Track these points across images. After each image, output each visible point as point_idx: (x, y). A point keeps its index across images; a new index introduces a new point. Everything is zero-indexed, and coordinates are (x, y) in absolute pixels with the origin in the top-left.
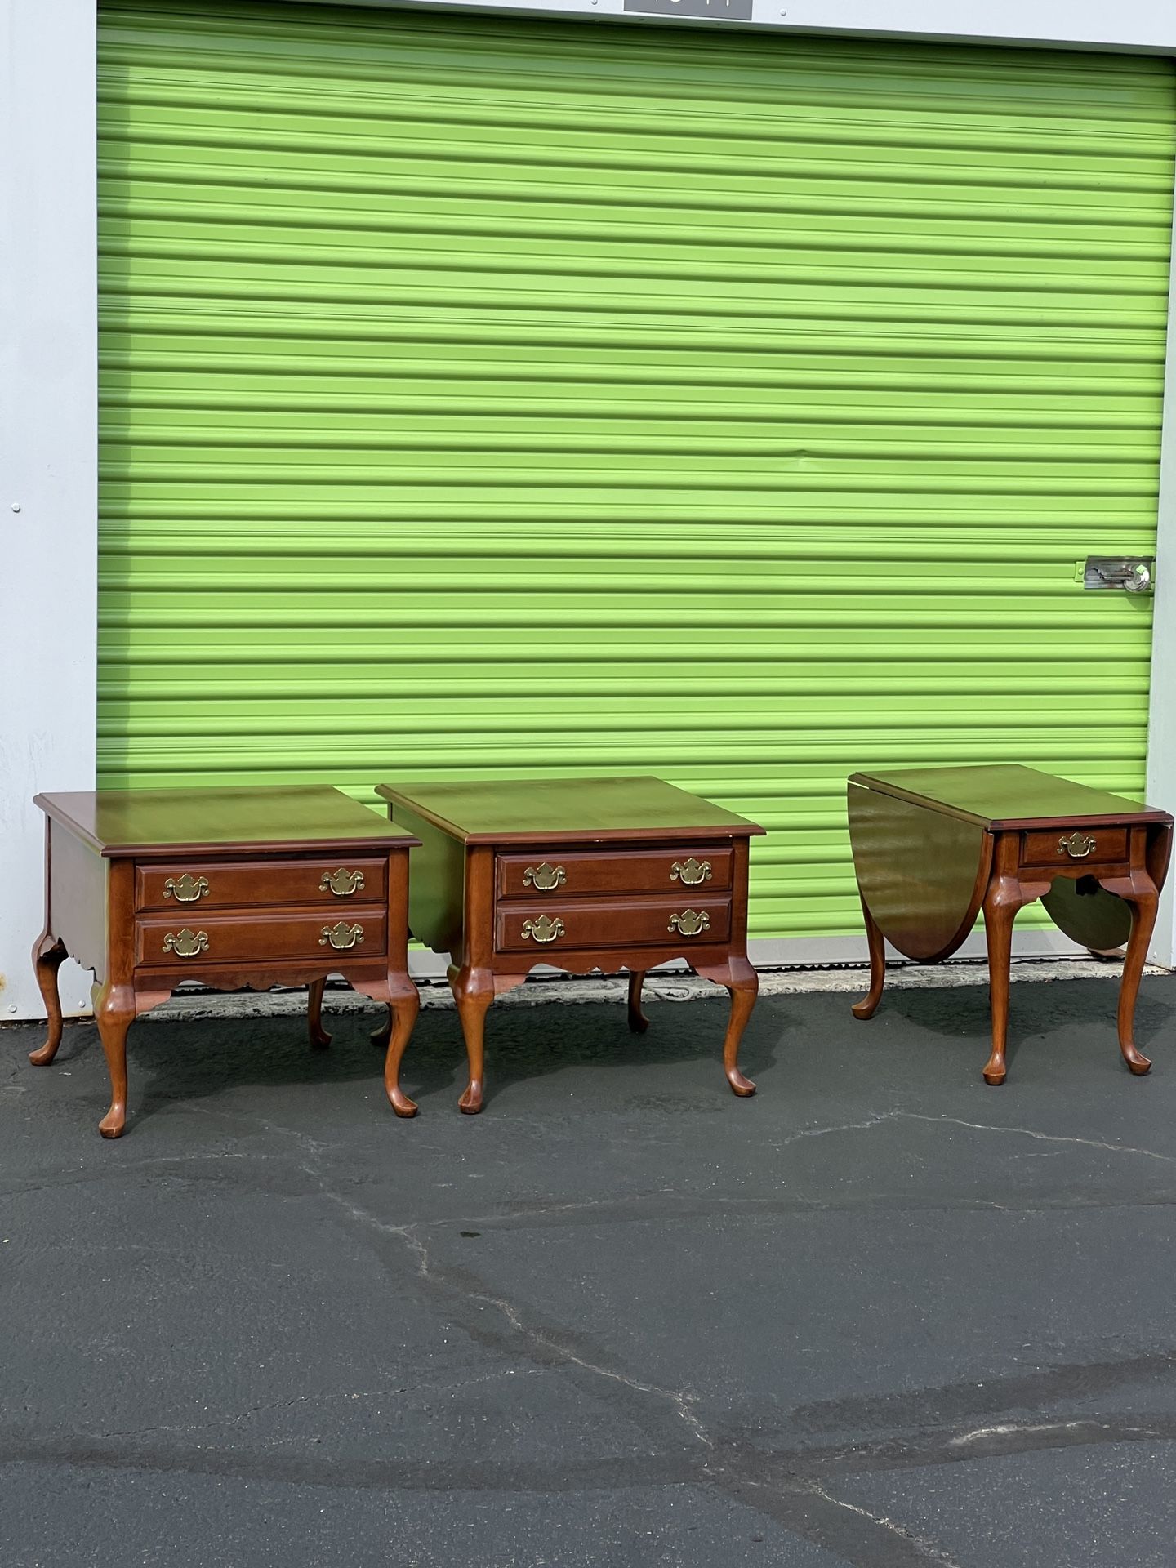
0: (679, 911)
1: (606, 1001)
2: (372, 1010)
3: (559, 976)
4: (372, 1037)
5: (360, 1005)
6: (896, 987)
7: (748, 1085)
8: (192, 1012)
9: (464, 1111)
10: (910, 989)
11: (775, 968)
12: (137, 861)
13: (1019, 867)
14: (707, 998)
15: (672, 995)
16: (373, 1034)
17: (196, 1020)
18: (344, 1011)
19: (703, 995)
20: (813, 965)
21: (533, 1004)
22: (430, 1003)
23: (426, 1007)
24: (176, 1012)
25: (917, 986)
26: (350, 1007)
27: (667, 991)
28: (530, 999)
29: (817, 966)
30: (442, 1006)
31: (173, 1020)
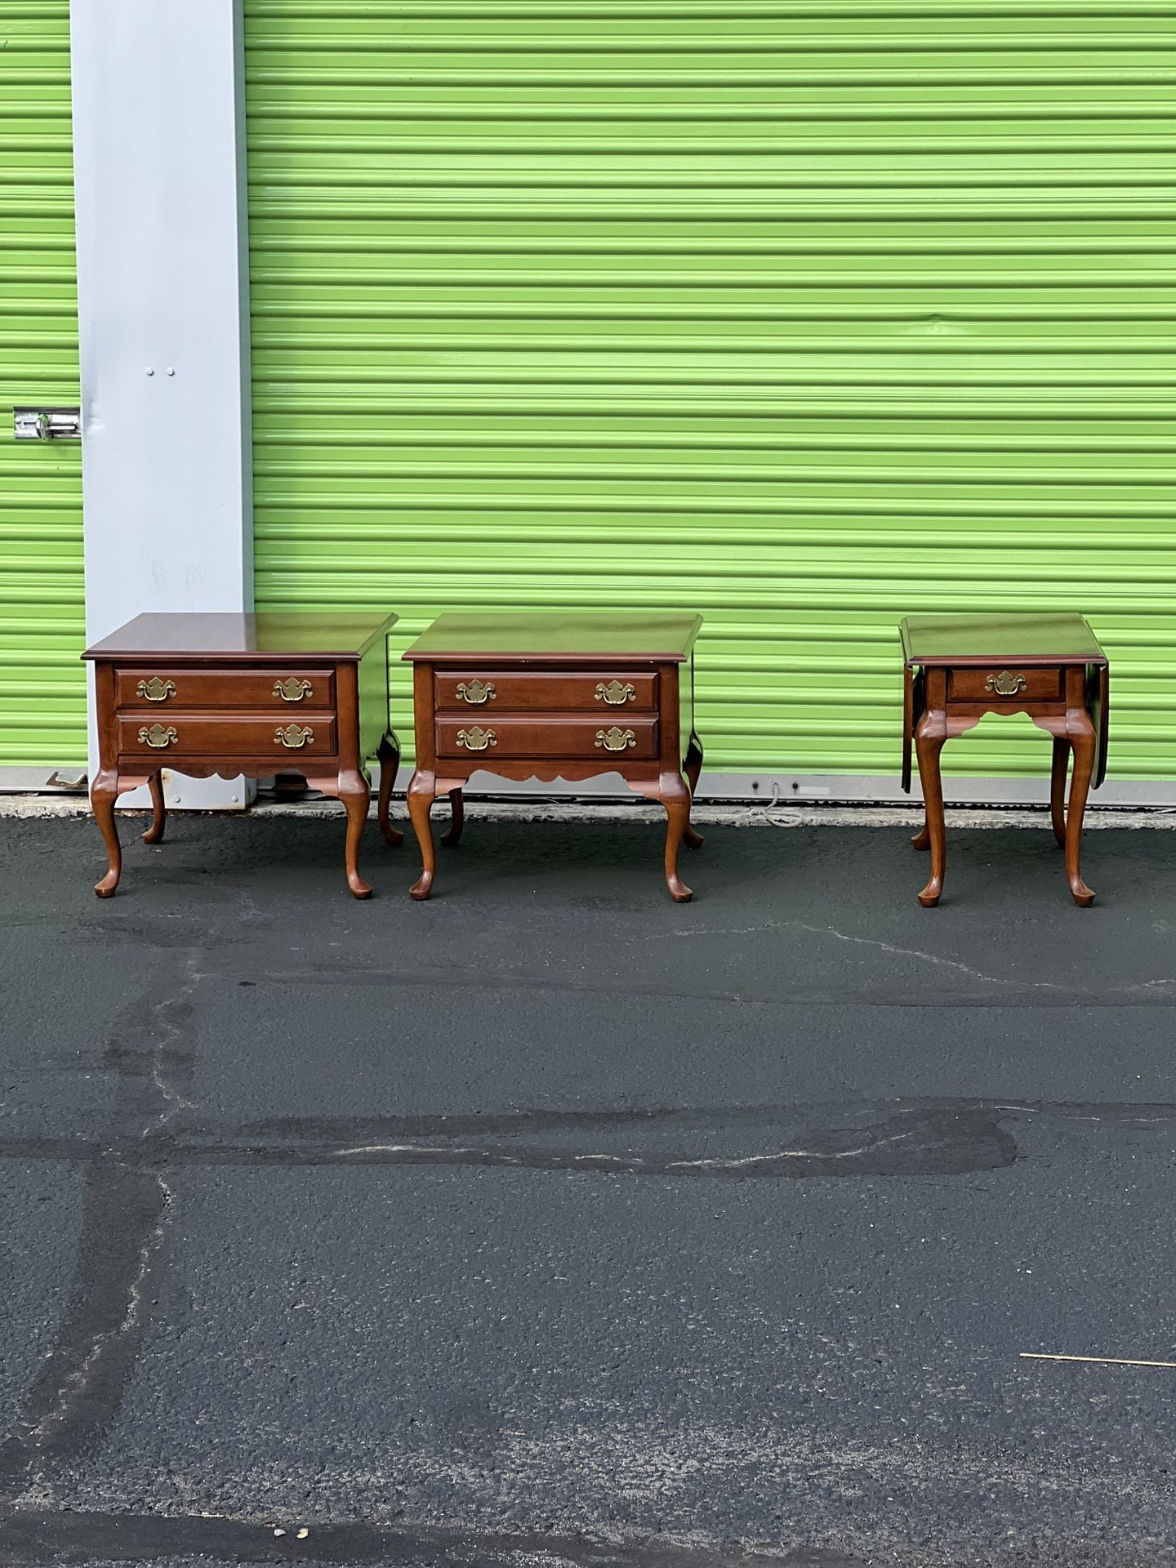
0: (606, 729)
1: (718, 823)
2: (495, 819)
5: (484, 814)
6: (1012, 826)
7: (682, 891)
8: (333, 812)
10: (1027, 829)
11: (916, 804)
12: (116, 665)
13: (947, 702)
14: (818, 826)
15: (784, 822)
17: (336, 819)
18: (469, 819)
19: (814, 823)
20: (955, 803)
21: (647, 822)
22: (549, 816)
23: (545, 819)
24: (319, 811)
25: (1034, 826)
26: (475, 816)
27: (778, 818)
28: (645, 818)
29: (958, 805)
30: (560, 820)
31: (317, 818)
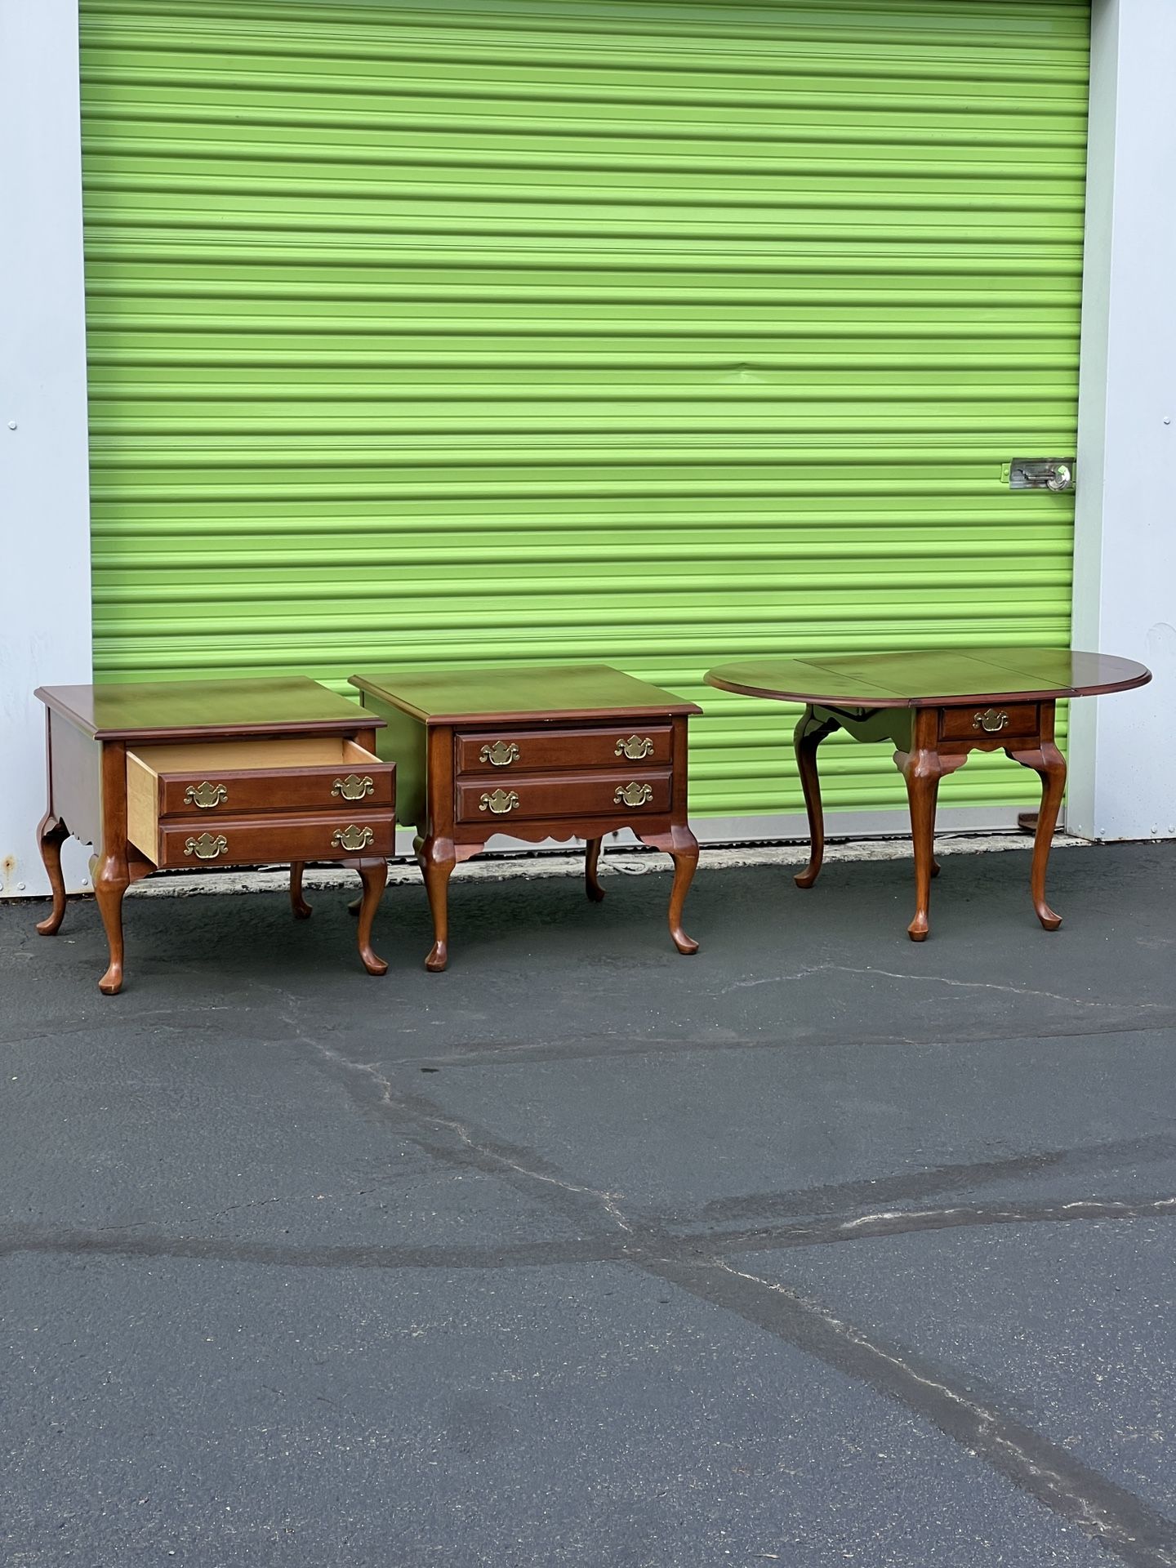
0: (624, 784)
1: (568, 875)
2: (352, 886)
3: (525, 853)
4: (350, 908)
5: (340, 881)
6: (839, 860)
7: (692, 943)
8: (186, 889)
9: (430, 969)
10: (852, 862)
11: (727, 844)
12: (128, 743)
13: (938, 741)
14: (662, 872)
15: (630, 869)
16: (350, 905)
17: (190, 896)
18: (325, 887)
19: (658, 869)
20: (763, 841)
21: (500, 878)
22: (405, 879)
23: (401, 883)
24: (171, 889)
25: (858, 859)
26: (331, 883)
27: (625, 866)
28: (497, 874)
29: (765, 843)
30: (416, 881)
31: (169, 897)
